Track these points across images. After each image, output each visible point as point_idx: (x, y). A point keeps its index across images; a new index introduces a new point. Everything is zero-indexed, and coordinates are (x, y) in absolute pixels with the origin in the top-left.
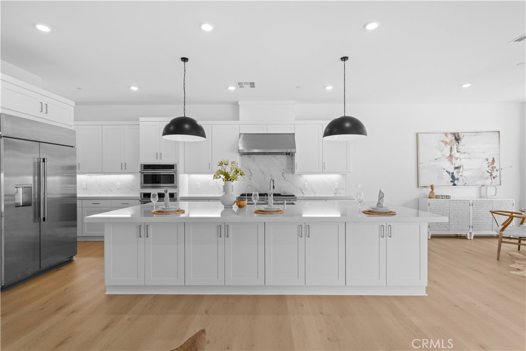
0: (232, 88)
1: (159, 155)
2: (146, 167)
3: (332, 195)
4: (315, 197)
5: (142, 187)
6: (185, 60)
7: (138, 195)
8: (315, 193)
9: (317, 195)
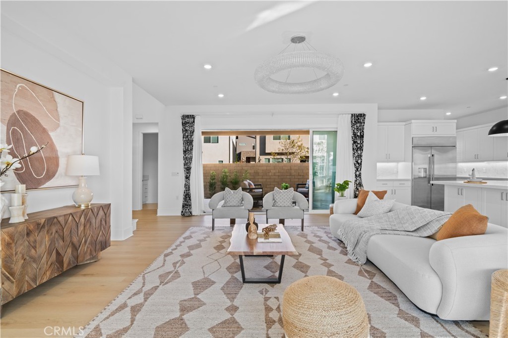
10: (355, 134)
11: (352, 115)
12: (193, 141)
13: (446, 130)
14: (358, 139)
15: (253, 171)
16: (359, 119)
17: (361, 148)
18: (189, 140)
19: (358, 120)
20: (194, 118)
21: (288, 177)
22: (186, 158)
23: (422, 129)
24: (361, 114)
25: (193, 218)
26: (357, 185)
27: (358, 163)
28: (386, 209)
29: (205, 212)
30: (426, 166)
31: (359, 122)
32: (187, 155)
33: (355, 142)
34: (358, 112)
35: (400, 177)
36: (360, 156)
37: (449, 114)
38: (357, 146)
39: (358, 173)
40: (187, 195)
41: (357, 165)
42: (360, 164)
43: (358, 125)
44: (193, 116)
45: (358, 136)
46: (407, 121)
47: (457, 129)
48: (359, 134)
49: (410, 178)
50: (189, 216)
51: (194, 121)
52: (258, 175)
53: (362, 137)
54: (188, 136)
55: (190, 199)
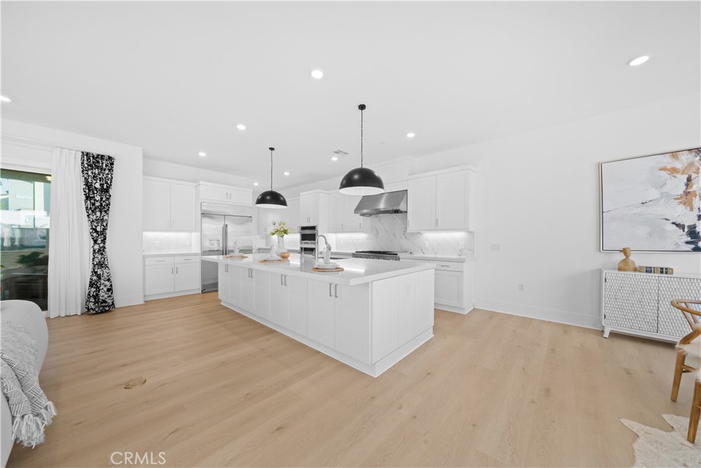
0: (335, 159)
1: (308, 220)
2: (303, 228)
3: (456, 256)
4: (436, 258)
5: (301, 243)
6: (272, 149)
7: (299, 249)
8: (436, 253)
9: (439, 256)
11: (83, 153)
14: (96, 193)
16: (98, 162)
17: (103, 209)
19: (96, 163)
24: (102, 156)
26: (94, 266)
27: (97, 232)
31: (97, 167)
34: (95, 151)
36: (102, 221)
38: (94, 204)
41: (95, 235)
43: (97, 171)
45: (96, 188)
48: (98, 185)
49: (198, 252)
53: (105, 190)
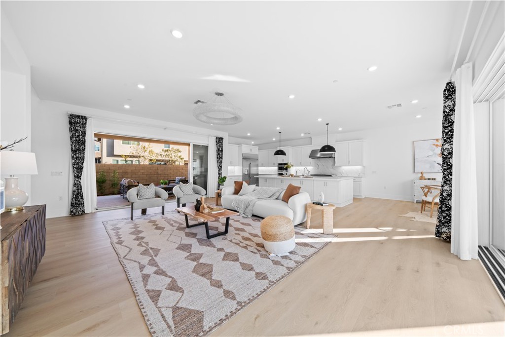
0: (302, 135)
2: (280, 164)
3: (359, 176)
5: (278, 171)
10: (218, 149)
11: (217, 137)
12: (85, 141)
13: (255, 151)
14: (220, 151)
15: (121, 171)
17: (221, 158)
18: (79, 140)
19: (219, 141)
20: (86, 120)
21: (155, 176)
22: (77, 158)
23: (246, 149)
24: (221, 138)
25: (86, 215)
28: (253, 190)
29: (97, 209)
30: (248, 168)
32: (77, 155)
33: (219, 154)
34: (220, 136)
35: (236, 175)
36: (221, 162)
37: (253, 143)
38: (219, 156)
39: (220, 172)
40: (78, 194)
42: (221, 167)
43: (220, 144)
44: (85, 117)
46: (239, 144)
47: (259, 150)
48: (220, 149)
49: (241, 174)
50: (82, 215)
51: (86, 123)
52: (127, 174)
53: (222, 151)
54: (78, 136)
55: (82, 198)
